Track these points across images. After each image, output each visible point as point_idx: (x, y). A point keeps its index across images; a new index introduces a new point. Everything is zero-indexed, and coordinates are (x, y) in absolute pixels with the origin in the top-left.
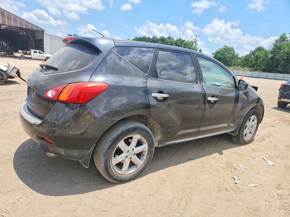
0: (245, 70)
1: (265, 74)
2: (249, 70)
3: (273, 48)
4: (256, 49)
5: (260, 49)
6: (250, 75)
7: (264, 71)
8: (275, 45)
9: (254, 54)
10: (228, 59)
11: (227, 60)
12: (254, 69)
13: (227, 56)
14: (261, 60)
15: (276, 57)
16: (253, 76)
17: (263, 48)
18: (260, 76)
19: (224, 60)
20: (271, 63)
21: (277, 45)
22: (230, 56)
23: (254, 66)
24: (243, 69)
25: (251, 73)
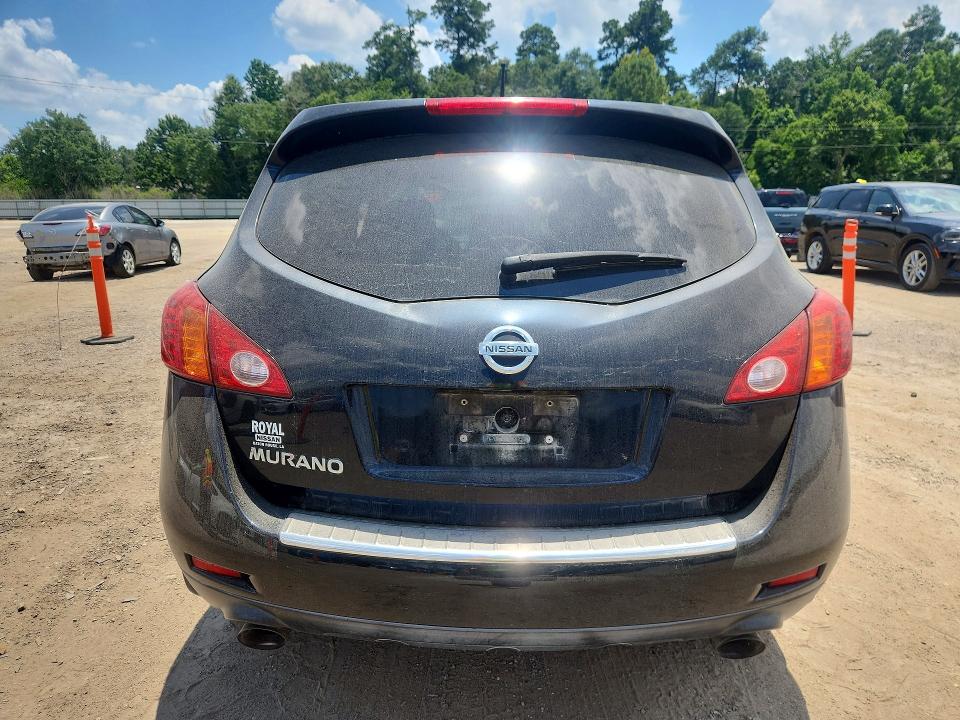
0: (154, 197)
1: (218, 205)
2: (167, 198)
3: (216, 123)
4: (160, 126)
5: (173, 125)
6: (177, 213)
7: (213, 194)
8: (217, 113)
9: (160, 141)
10: (79, 162)
11: (79, 167)
12: (175, 189)
13: (74, 152)
14: (192, 161)
15: (233, 149)
16: (186, 213)
17: (181, 121)
18: (209, 213)
19: (65, 164)
20: (225, 168)
21: (225, 113)
22: (84, 151)
23: (172, 179)
24: (146, 194)
25: (175, 204)
